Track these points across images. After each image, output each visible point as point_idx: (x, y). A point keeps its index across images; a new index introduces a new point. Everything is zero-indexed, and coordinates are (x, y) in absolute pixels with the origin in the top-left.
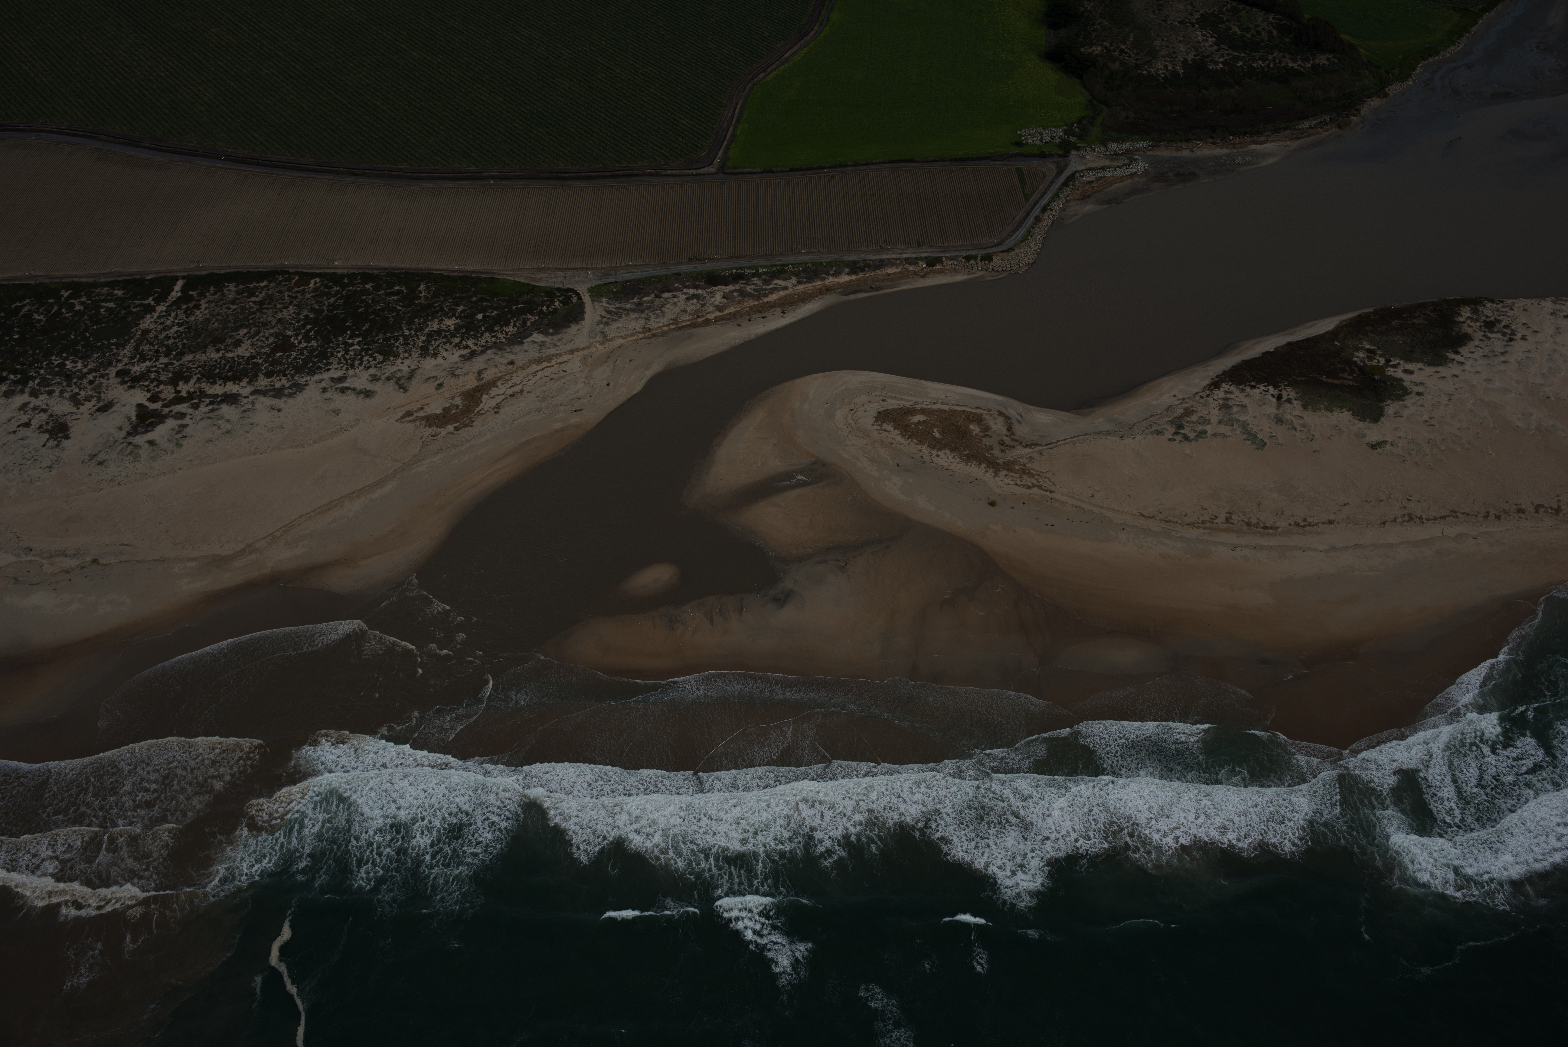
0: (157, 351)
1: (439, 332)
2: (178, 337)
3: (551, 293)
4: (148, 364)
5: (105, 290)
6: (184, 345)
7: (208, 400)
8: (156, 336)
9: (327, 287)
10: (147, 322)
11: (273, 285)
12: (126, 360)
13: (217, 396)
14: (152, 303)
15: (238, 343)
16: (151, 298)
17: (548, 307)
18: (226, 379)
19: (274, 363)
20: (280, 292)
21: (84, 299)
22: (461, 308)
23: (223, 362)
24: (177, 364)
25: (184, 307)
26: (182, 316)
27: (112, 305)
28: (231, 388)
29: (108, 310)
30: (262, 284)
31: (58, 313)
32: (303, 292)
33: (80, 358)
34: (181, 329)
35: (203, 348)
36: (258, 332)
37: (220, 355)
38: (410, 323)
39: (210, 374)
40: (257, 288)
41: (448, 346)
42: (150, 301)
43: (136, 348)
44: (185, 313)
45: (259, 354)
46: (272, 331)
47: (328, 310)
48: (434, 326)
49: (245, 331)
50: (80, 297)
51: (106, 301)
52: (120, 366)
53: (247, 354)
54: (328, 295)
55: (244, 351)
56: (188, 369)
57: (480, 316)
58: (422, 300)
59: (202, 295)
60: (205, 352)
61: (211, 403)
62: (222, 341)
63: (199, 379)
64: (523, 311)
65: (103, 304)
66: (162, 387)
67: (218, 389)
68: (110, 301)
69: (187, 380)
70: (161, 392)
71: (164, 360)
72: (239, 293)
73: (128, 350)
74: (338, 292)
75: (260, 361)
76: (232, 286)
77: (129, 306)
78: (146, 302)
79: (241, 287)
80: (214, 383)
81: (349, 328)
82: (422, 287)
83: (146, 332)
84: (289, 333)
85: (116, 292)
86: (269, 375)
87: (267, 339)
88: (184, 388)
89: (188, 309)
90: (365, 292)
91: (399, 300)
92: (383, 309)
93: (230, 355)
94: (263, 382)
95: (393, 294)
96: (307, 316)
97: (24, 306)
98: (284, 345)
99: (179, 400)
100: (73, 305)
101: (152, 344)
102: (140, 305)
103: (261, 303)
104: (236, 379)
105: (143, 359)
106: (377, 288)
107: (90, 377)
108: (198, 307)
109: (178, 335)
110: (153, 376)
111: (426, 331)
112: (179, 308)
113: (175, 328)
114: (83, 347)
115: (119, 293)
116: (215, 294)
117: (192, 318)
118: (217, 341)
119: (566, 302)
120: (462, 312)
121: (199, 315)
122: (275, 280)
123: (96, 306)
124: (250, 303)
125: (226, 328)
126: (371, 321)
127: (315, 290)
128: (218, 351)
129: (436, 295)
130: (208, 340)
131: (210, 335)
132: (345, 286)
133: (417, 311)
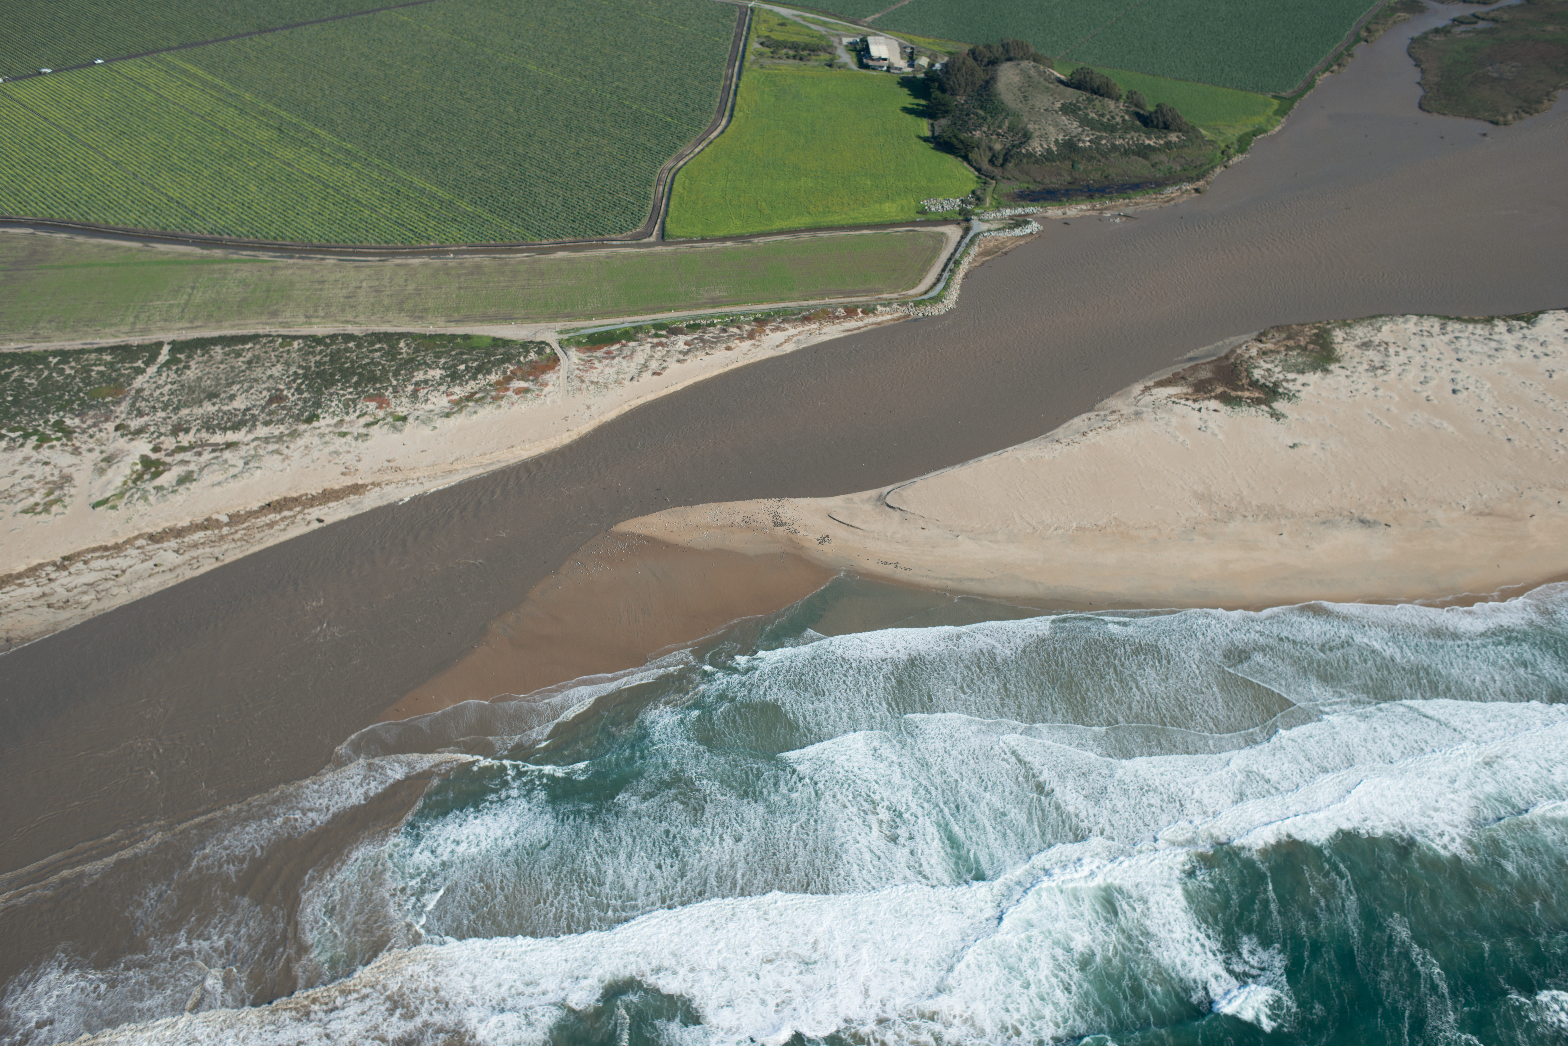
0: (154, 407)
1: (426, 382)
2: (172, 394)
3: (526, 346)
4: (146, 418)
5: (93, 356)
6: (179, 401)
7: (210, 449)
8: (151, 395)
9: (310, 347)
10: (139, 382)
11: (258, 346)
12: (124, 416)
13: (218, 444)
14: (142, 366)
15: (232, 397)
16: (140, 362)
17: (525, 357)
18: (225, 430)
19: (271, 413)
20: (266, 352)
21: (73, 364)
22: (443, 361)
23: (220, 414)
24: (175, 418)
25: (174, 368)
26: (173, 375)
27: (102, 368)
28: (231, 436)
29: (99, 372)
30: (248, 346)
31: (50, 376)
32: (288, 352)
33: (77, 416)
34: (175, 387)
35: (200, 403)
36: (251, 387)
37: (216, 408)
38: (396, 374)
39: (208, 425)
40: (243, 350)
41: (435, 393)
42: (140, 363)
43: (133, 405)
44: (176, 372)
45: (254, 406)
46: (264, 386)
47: (317, 367)
48: (419, 376)
49: (238, 386)
50: (69, 362)
51: (95, 365)
52: (118, 422)
53: (243, 407)
54: (313, 353)
55: (240, 403)
56: (187, 422)
57: (462, 367)
58: (405, 356)
59: (190, 357)
60: (201, 406)
61: (213, 451)
62: (216, 396)
63: (198, 430)
64: (503, 361)
65: (94, 368)
66: (162, 438)
67: (219, 438)
68: (99, 365)
69: (187, 431)
70: (162, 443)
71: (161, 414)
72: (226, 354)
73: (124, 406)
74: (321, 352)
75: (257, 413)
76: (218, 349)
77: (119, 369)
78: (135, 365)
79: (227, 349)
80: (214, 432)
81: (338, 381)
82: (402, 344)
83: (139, 391)
84: (282, 387)
85: (104, 357)
86: (266, 424)
87: (261, 393)
88: (185, 439)
89: (178, 369)
90: (347, 350)
91: (382, 356)
92: (368, 364)
93: (225, 408)
94: (262, 431)
95: (376, 351)
96: (295, 373)
97: (13, 372)
98: (277, 398)
99: (181, 449)
100: (63, 369)
101: (147, 400)
102: (130, 368)
103: (249, 362)
104: (236, 427)
105: (140, 414)
106: (359, 346)
107: (91, 431)
108: (187, 367)
109: (172, 393)
110: (152, 429)
111: (414, 380)
112: (169, 369)
113: (169, 386)
114: (79, 405)
115: (109, 358)
116: (203, 355)
117: (184, 377)
118: (212, 396)
119: (540, 352)
120: (445, 363)
121: (191, 374)
122: (259, 342)
123: (87, 370)
124: (240, 363)
125: (219, 384)
126: (360, 374)
127: (300, 350)
128: (214, 404)
129: (416, 350)
130: (202, 396)
131: (204, 391)
132: (327, 346)
133: (401, 365)
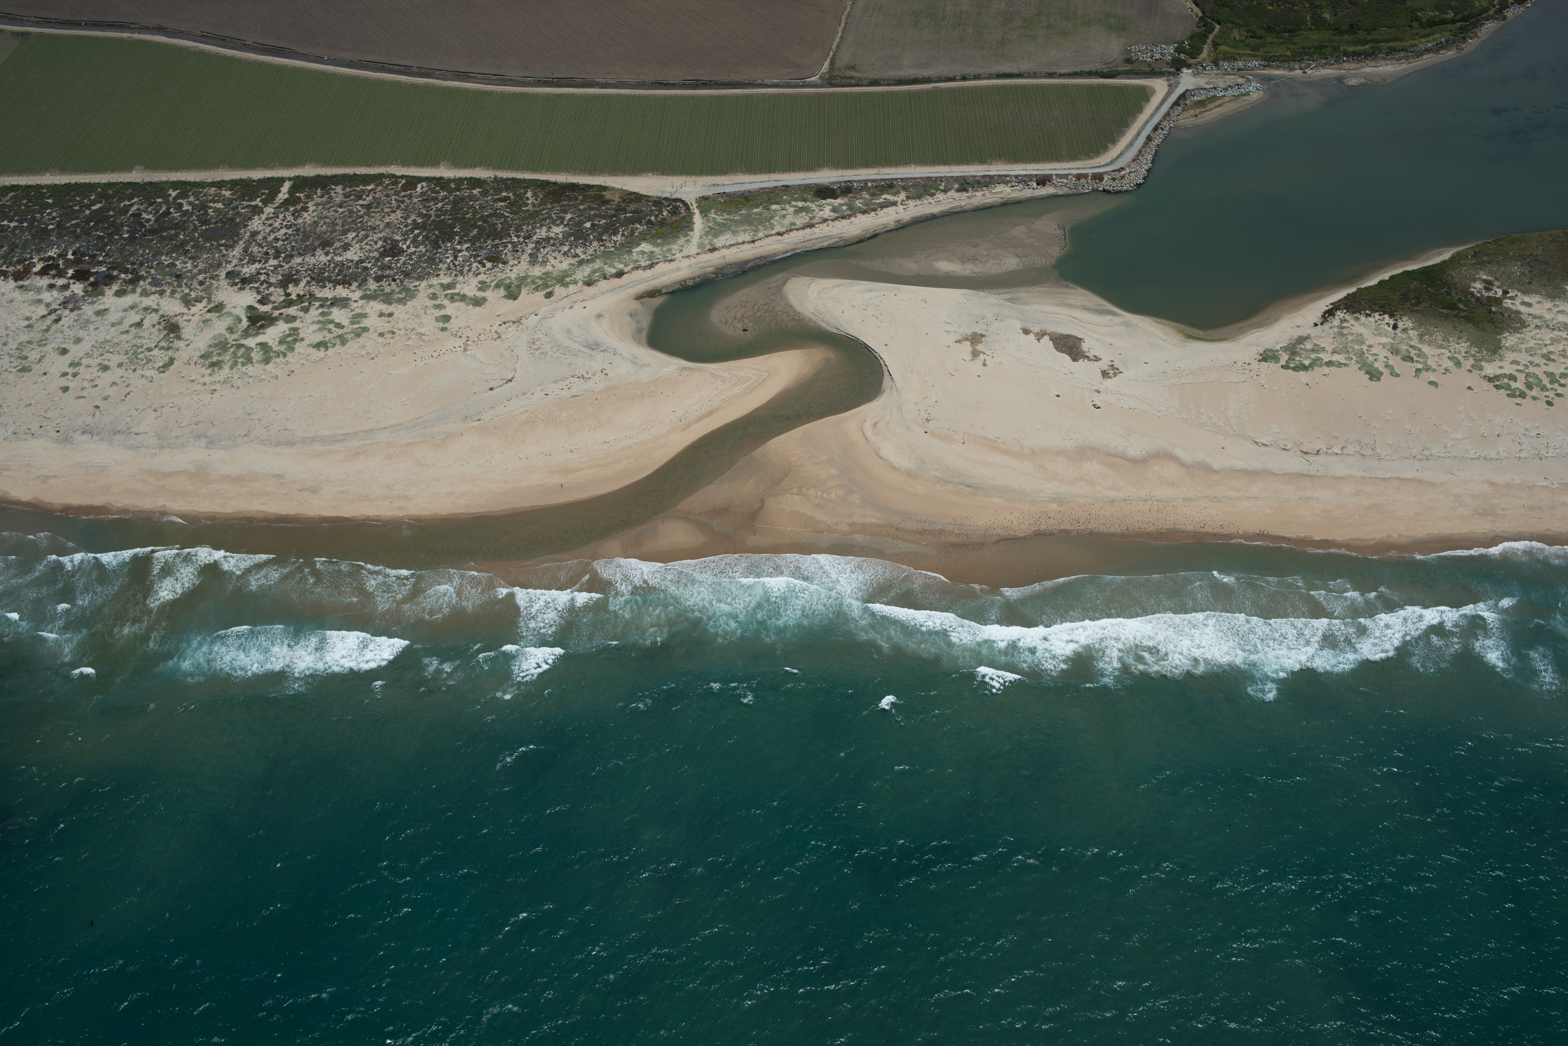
0: (267, 253)
1: (548, 239)
2: (287, 239)
3: (659, 202)
4: (257, 265)
5: (213, 190)
6: (293, 248)
7: (317, 304)
8: (265, 238)
9: (434, 191)
10: (256, 224)
11: (380, 188)
12: (235, 262)
13: (327, 299)
14: (260, 204)
15: (346, 247)
16: (258, 200)
17: (656, 216)
18: (336, 283)
19: (384, 268)
20: (387, 196)
21: (192, 199)
22: (568, 216)
23: (332, 265)
24: (286, 266)
25: (292, 209)
26: (290, 218)
27: (220, 205)
28: (341, 292)
29: (217, 210)
30: (369, 188)
31: (167, 213)
32: (410, 196)
33: (190, 259)
34: (290, 231)
35: (312, 251)
36: (367, 236)
37: (329, 258)
38: (518, 229)
39: (319, 277)
40: (363, 191)
41: (556, 254)
42: (258, 202)
43: (246, 250)
44: (293, 215)
45: (367, 258)
46: (380, 235)
47: (436, 216)
48: (542, 233)
49: (354, 234)
50: (188, 197)
51: (213, 201)
52: (230, 268)
53: (356, 258)
54: (435, 200)
55: (353, 254)
56: (298, 271)
57: (588, 225)
58: (530, 207)
59: (309, 197)
60: (314, 255)
61: (321, 306)
62: (331, 244)
63: (308, 283)
64: (632, 221)
65: (211, 204)
66: (272, 289)
67: (327, 293)
68: (218, 201)
69: (296, 282)
70: (271, 294)
71: (273, 262)
72: (346, 196)
73: (237, 251)
74: (445, 197)
75: (369, 265)
76: (339, 189)
77: (237, 207)
78: (253, 203)
79: (348, 189)
80: (324, 286)
81: (456, 234)
82: (529, 194)
83: (254, 234)
84: (397, 238)
85: (223, 192)
86: (378, 279)
87: (376, 243)
88: (294, 291)
89: (296, 211)
90: (472, 197)
91: (507, 207)
92: (491, 215)
93: (339, 259)
94: (372, 287)
95: (501, 200)
96: (414, 221)
97: (132, 205)
98: (393, 250)
99: (289, 303)
100: (181, 205)
101: (260, 245)
102: (247, 207)
103: (368, 207)
104: (346, 282)
105: (253, 260)
106: (485, 194)
107: (200, 277)
108: (305, 209)
109: (287, 237)
110: (262, 278)
111: (534, 238)
112: (287, 210)
113: (283, 231)
114: (193, 247)
115: (227, 194)
116: (322, 196)
117: (300, 221)
118: (326, 244)
119: (674, 212)
120: (571, 219)
121: (307, 217)
122: (381, 184)
123: (204, 207)
124: (358, 207)
125: (335, 231)
126: (479, 227)
127: (422, 194)
128: (327, 254)
129: (543, 203)
130: (316, 244)
131: (319, 237)
132: (451, 191)
133: (525, 219)
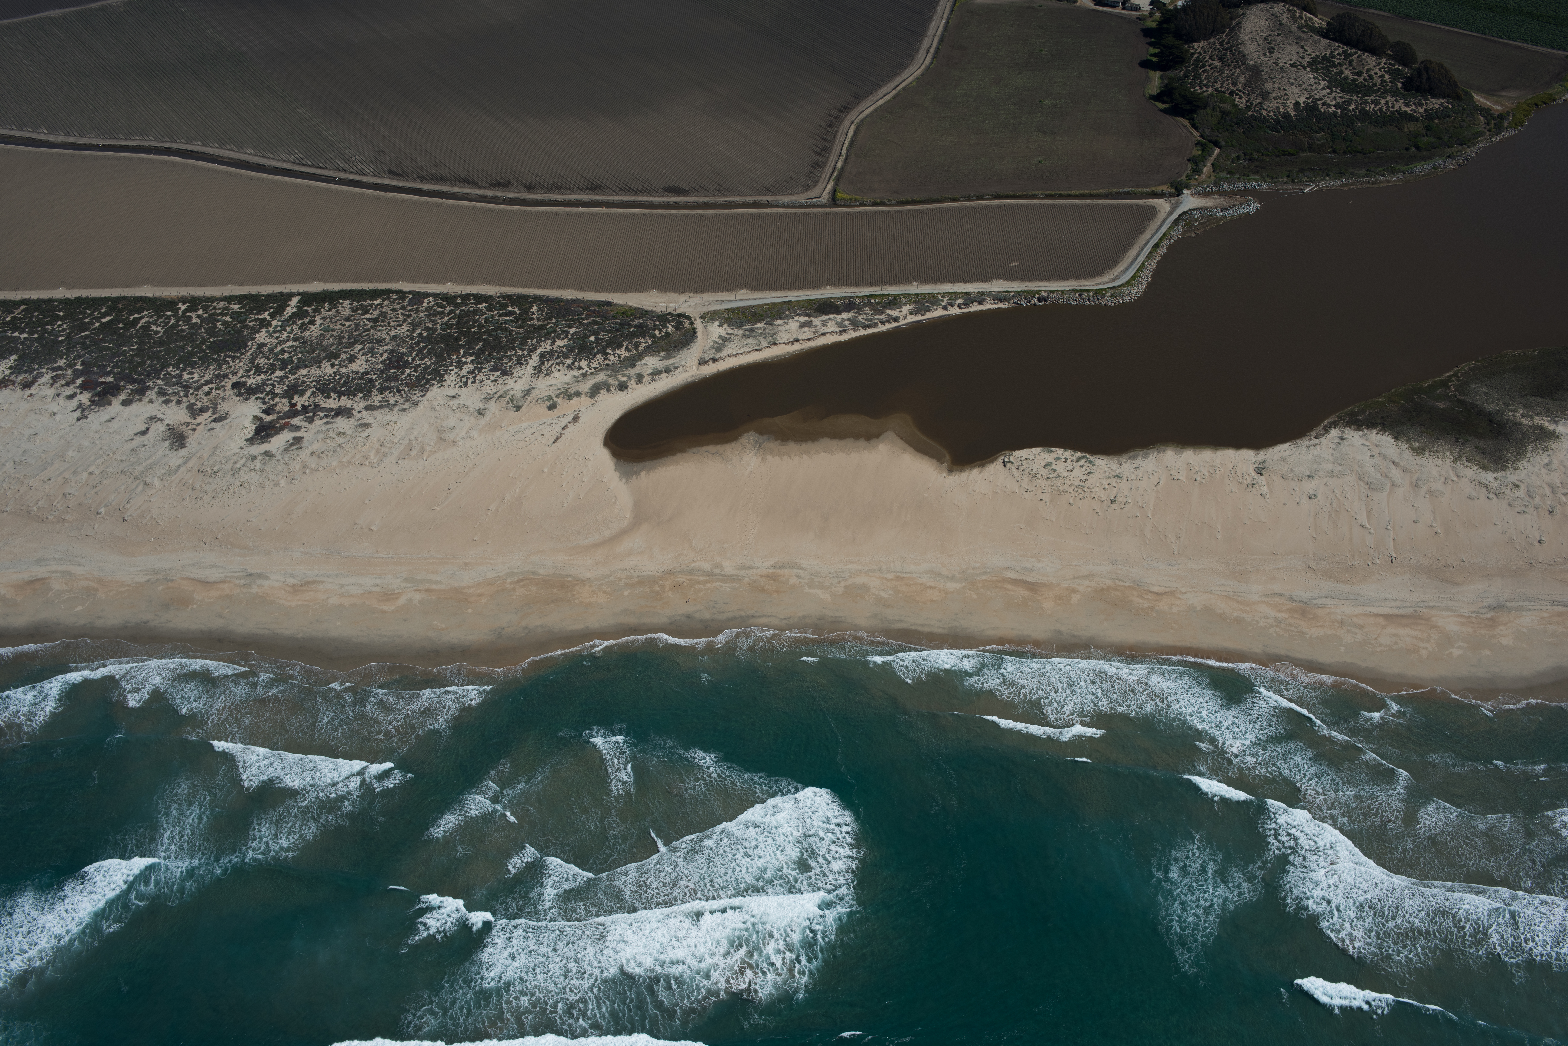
0: (273, 365)
1: (552, 352)
3: (663, 318)
4: (263, 376)
5: (222, 304)
6: (299, 359)
7: (322, 414)
8: (271, 350)
9: (440, 306)
10: (263, 336)
11: (386, 303)
12: (241, 373)
13: (332, 409)
14: (268, 318)
15: (352, 359)
16: (267, 313)
17: (660, 331)
18: (340, 394)
19: (388, 379)
20: (394, 310)
21: (201, 312)
22: (573, 330)
23: (338, 377)
24: (292, 377)
25: (299, 322)
26: (297, 331)
27: (228, 319)
28: (345, 402)
29: (225, 323)
30: (376, 302)
31: (176, 325)
32: (417, 311)
33: (197, 370)
34: (296, 344)
35: (318, 363)
36: (372, 349)
37: (335, 369)
38: (523, 342)
39: (324, 388)
40: (371, 305)
41: (560, 367)
42: (266, 315)
43: (252, 361)
44: (300, 328)
45: (373, 370)
46: (385, 348)
47: (442, 329)
48: (546, 346)
49: (360, 347)
50: (196, 310)
51: (222, 314)
52: (235, 379)
53: (361, 370)
54: (441, 314)
55: (359, 366)
56: (303, 382)
57: (592, 338)
58: (535, 322)
59: (317, 311)
60: (320, 367)
61: (326, 416)
62: (337, 356)
63: (313, 393)
64: (635, 335)
65: (220, 317)
66: (277, 400)
67: (332, 404)
68: (226, 315)
69: (302, 393)
70: (276, 405)
71: (279, 373)
72: (353, 310)
73: (244, 362)
74: (451, 312)
75: (374, 377)
76: (346, 303)
77: (245, 320)
78: (262, 317)
79: (355, 304)
80: (329, 397)
81: (462, 346)
82: (534, 309)
83: (261, 346)
84: (403, 350)
85: (232, 306)
86: (381, 391)
87: (381, 355)
88: (300, 401)
89: (303, 324)
90: (478, 312)
91: (512, 321)
92: (496, 329)
93: (343, 370)
94: (376, 398)
95: (506, 315)
96: (420, 334)
97: (142, 317)
98: (398, 362)
99: (294, 413)
100: (191, 317)
101: (267, 357)
102: (255, 320)
103: (375, 321)
104: (351, 393)
105: (259, 372)
106: (489, 309)
107: (207, 388)
108: (312, 322)
109: (293, 350)
110: (268, 388)
111: (539, 351)
112: (294, 323)
113: (290, 343)
114: (200, 358)
115: (236, 307)
116: (330, 310)
117: (307, 333)
118: (332, 356)
119: (678, 326)
120: (575, 333)
121: (314, 331)
122: (389, 298)
123: (213, 319)
124: (365, 320)
125: (340, 344)
126: (484, 340)
127: (429, 308)
128: (333, 366)
129: (549, 317)
130: (323, 355)
131: (325, 350)
132: (457, 306)
133: (530, 332)
